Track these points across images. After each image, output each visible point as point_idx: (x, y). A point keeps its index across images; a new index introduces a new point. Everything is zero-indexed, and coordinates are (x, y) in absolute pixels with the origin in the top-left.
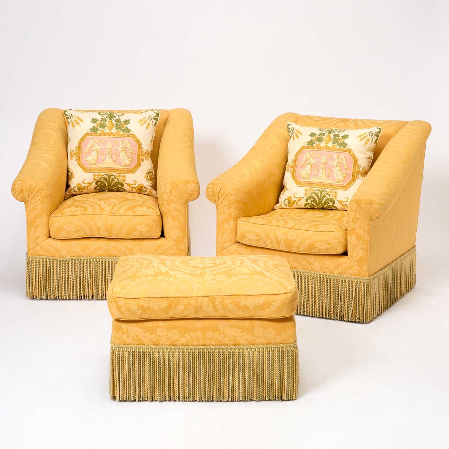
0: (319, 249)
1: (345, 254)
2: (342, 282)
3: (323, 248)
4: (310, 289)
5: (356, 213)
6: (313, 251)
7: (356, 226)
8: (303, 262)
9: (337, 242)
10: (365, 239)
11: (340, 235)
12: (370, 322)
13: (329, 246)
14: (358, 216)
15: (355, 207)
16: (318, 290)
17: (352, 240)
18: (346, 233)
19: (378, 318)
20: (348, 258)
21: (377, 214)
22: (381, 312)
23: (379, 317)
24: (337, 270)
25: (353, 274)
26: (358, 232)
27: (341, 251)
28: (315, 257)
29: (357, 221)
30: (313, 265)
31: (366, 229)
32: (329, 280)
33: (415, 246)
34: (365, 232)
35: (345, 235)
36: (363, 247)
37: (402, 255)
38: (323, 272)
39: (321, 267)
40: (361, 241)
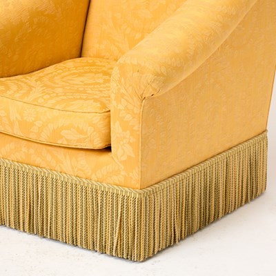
0: (67, 140)
1: (108, 149)
2: (102, 194)
3: (72, 138)
4: (59, 200)
5: (120, 86)
6: (59, 142)
7: (121, 107)
8: (49, 158)
9: (93, 130)
10: (134, 128)
11: (98, 119)
12: (145, 260)
13: (82, 136)
14: (123, 91)
15: (119, 76)
16: (69, 204)
17: (116, 128)
18: (109, 117)
19: (166, 251)
20: (112, 157)
21: (151, 90)
22: (175, 242)
23: (170, 249)
24: (96, 175)
25: (118, 183)
26: (124, 117)
27: (99, 144)
28: (66, 150)
29: (122, 100)
30: (62, 164)
31: (135, 112)
32: (84, 189)
33: (265, 131)
34: (134, 118)
35: (107, 120)
36: (131, 141)
37: (230, 149)
38: (76, 176)
39: (73, 168)
40: (128, 132)
